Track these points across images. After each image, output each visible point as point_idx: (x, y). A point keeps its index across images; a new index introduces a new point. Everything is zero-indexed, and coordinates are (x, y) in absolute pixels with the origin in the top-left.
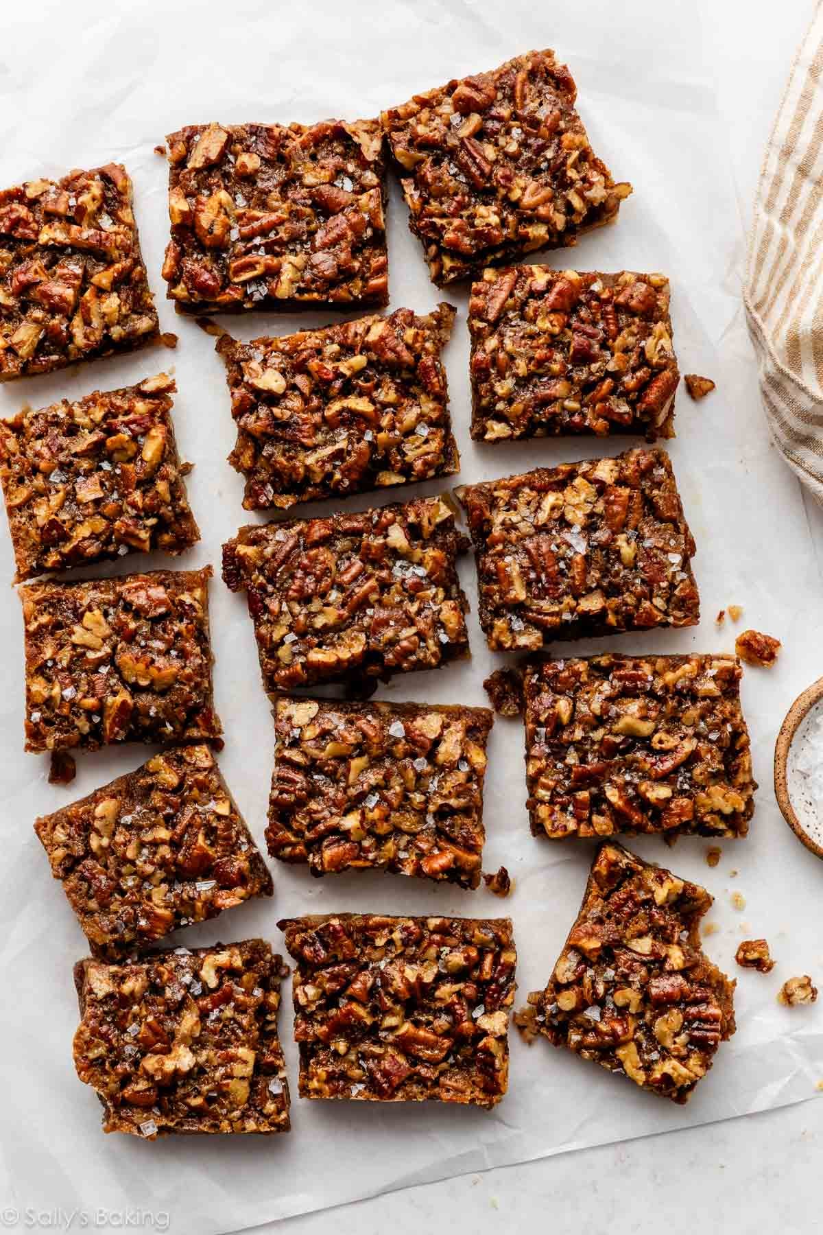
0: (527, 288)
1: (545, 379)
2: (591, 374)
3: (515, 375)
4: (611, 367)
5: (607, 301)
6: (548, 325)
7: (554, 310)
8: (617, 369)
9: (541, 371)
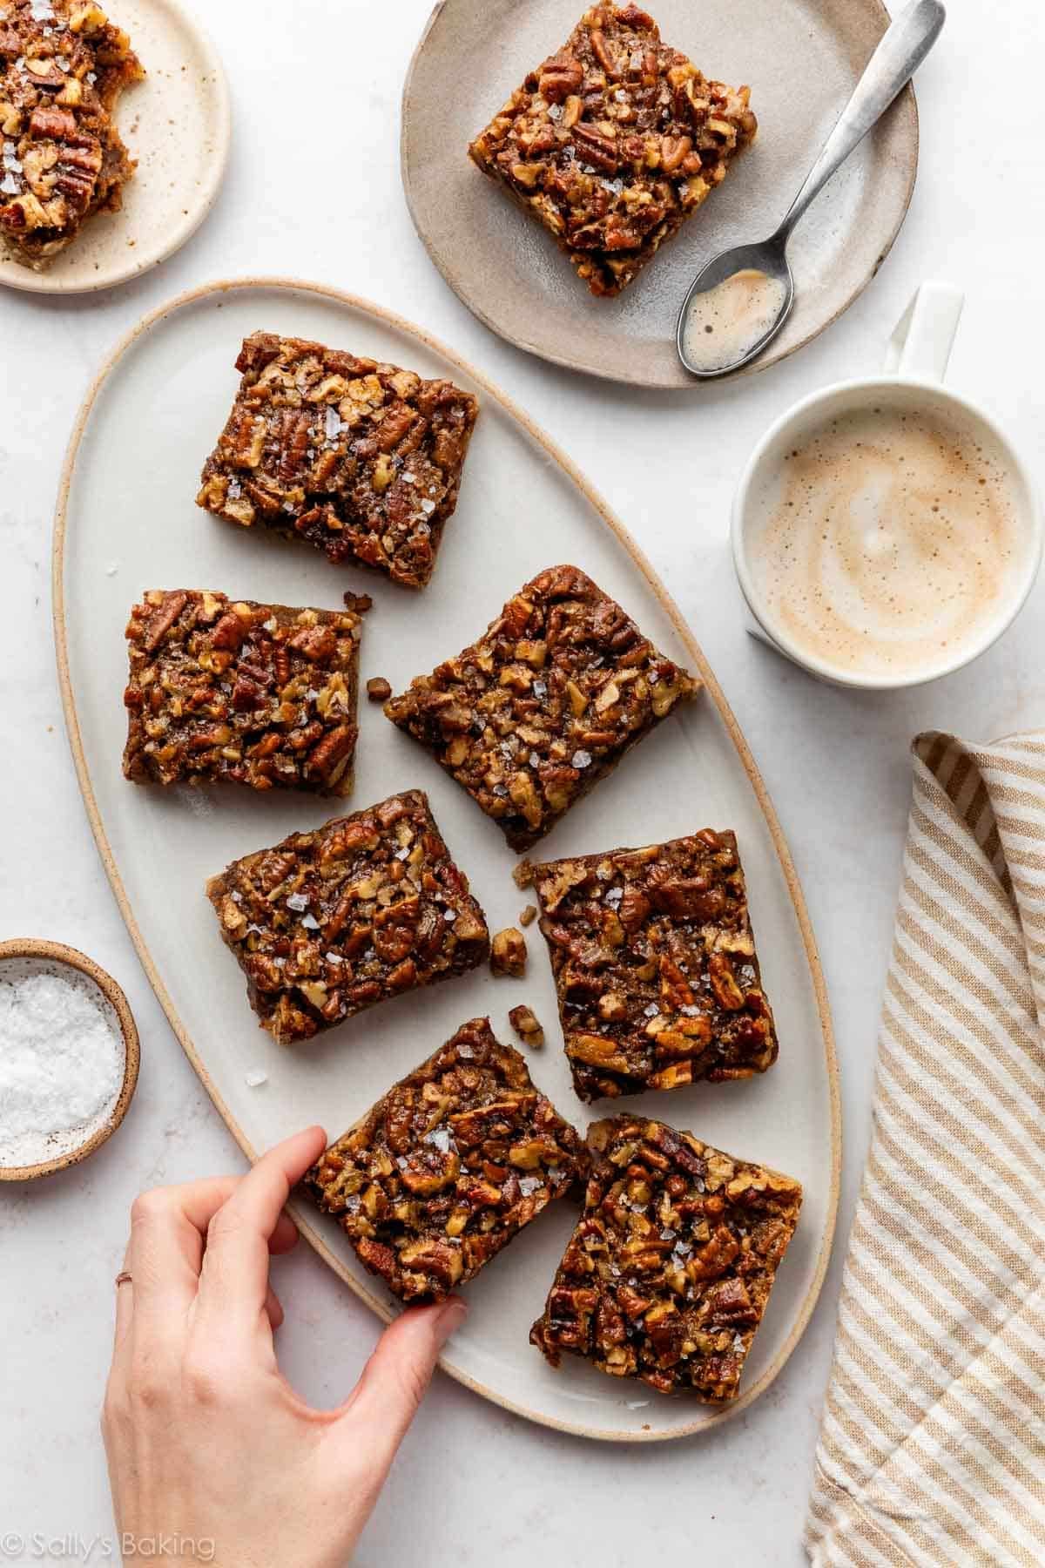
0: (193, 617)
1: (203, 722)
2: (254, 721)
3: (169, 714)
4: (276, 717)
5: (279, 644)
6: (209, 663)
7: (218, 647)
8: (283, 719)
9: (199, 712)
